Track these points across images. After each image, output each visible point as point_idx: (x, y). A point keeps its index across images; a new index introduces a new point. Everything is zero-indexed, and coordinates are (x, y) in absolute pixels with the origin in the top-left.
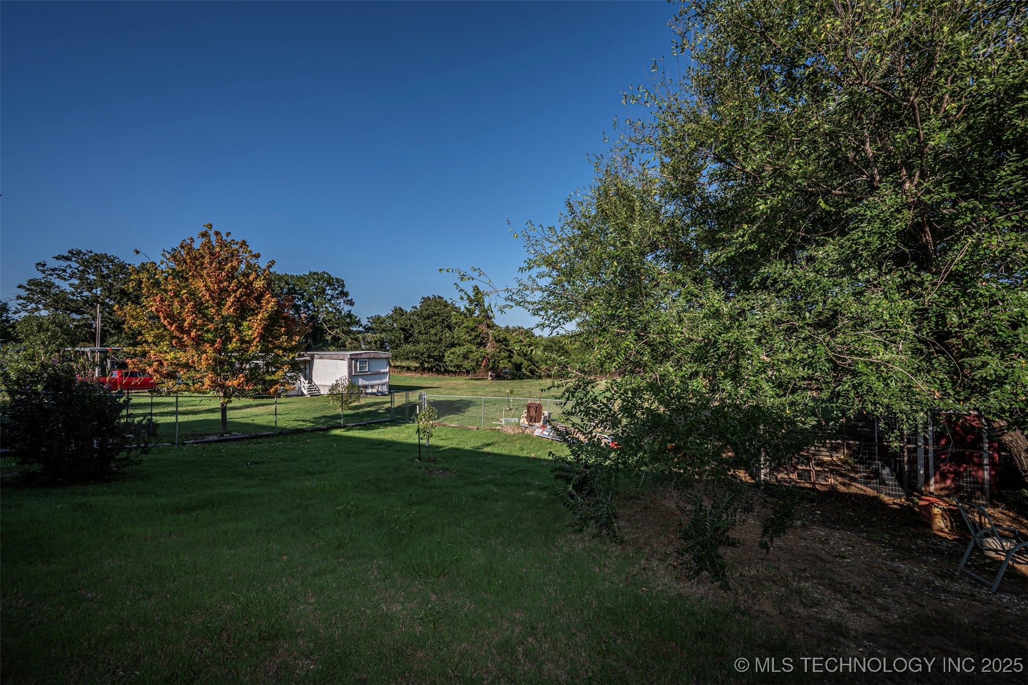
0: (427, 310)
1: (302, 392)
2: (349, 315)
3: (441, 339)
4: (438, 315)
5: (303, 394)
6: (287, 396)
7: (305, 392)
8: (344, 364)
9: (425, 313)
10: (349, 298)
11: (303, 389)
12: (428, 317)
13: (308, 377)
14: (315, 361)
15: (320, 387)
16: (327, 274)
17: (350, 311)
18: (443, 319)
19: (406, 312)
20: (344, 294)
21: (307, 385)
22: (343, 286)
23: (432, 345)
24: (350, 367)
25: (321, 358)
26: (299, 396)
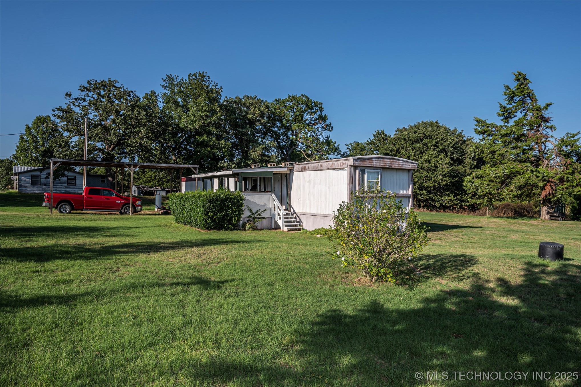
0: (415, 132)
1: (276, 222)
2: (328, 142)
3: (436, 167)
4: (430, 137)
5: (277, 227)
6: (254, 229)
7: (280, 222)
8: (343, 176)
9: (412, 136)
10: (328, 122)
11: (277, 218)
12: (419, 140)
13: (285, 201)
14: (296, 174)
15: (301, 217)
16: (306, 97)
17: (328, 137)
18: (437, 143)
19: (389, 137)
20: (322, 118)
21: (282, 212)
22: (321, 110)
23: (425, 173)
24: (352, 181)
25: (304, 170)
26: (271, 229)
